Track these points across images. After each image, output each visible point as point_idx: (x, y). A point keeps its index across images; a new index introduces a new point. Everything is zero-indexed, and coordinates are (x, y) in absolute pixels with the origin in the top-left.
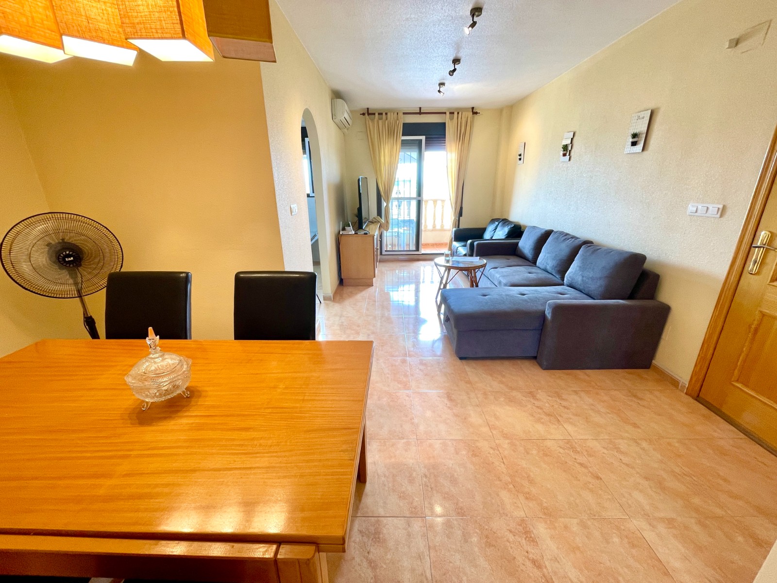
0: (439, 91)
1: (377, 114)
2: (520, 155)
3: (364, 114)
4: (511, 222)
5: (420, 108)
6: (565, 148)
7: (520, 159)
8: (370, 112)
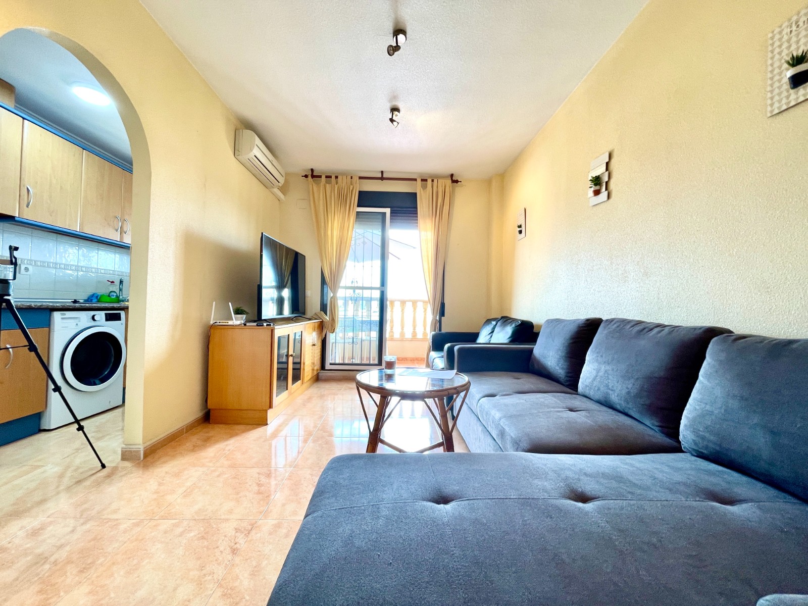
0: (392, 120)
1: (323, 177)
2: (520, 226)
3: (306, 176)
4: (514, 320)
5: (382, 172)
6: (597, 181)
7: (520, 232)
8: (314, 174)
